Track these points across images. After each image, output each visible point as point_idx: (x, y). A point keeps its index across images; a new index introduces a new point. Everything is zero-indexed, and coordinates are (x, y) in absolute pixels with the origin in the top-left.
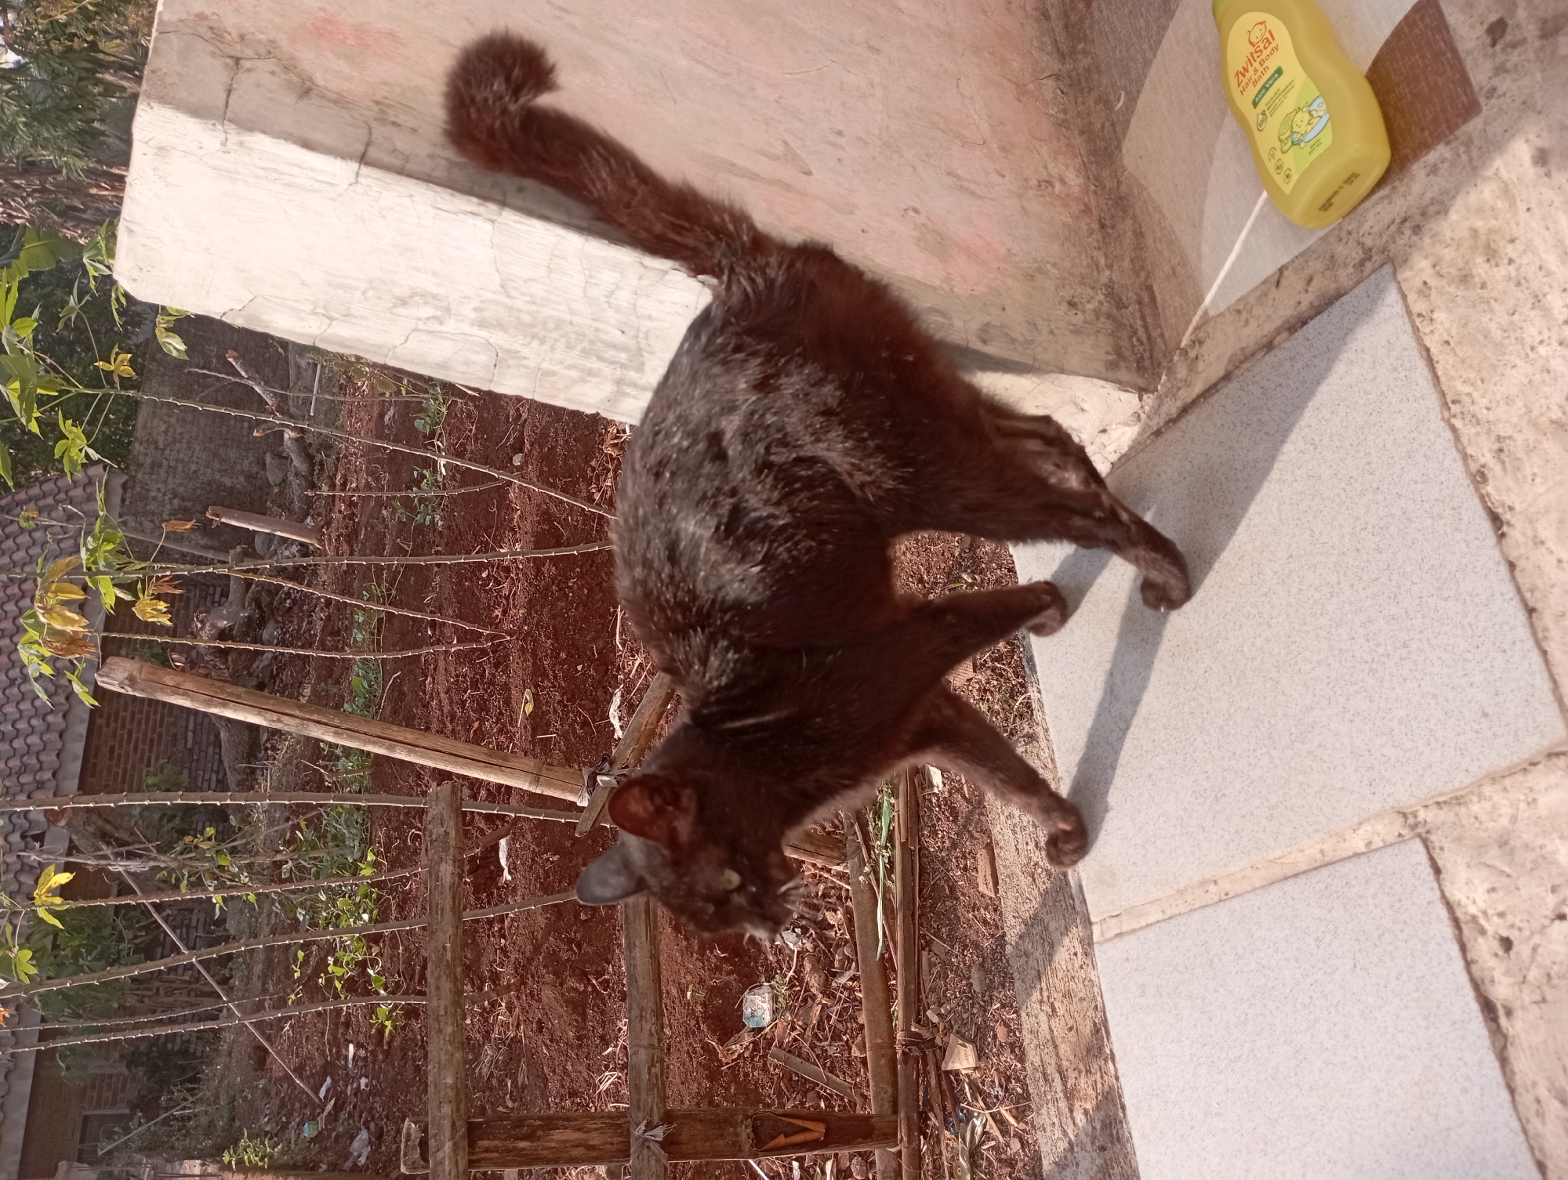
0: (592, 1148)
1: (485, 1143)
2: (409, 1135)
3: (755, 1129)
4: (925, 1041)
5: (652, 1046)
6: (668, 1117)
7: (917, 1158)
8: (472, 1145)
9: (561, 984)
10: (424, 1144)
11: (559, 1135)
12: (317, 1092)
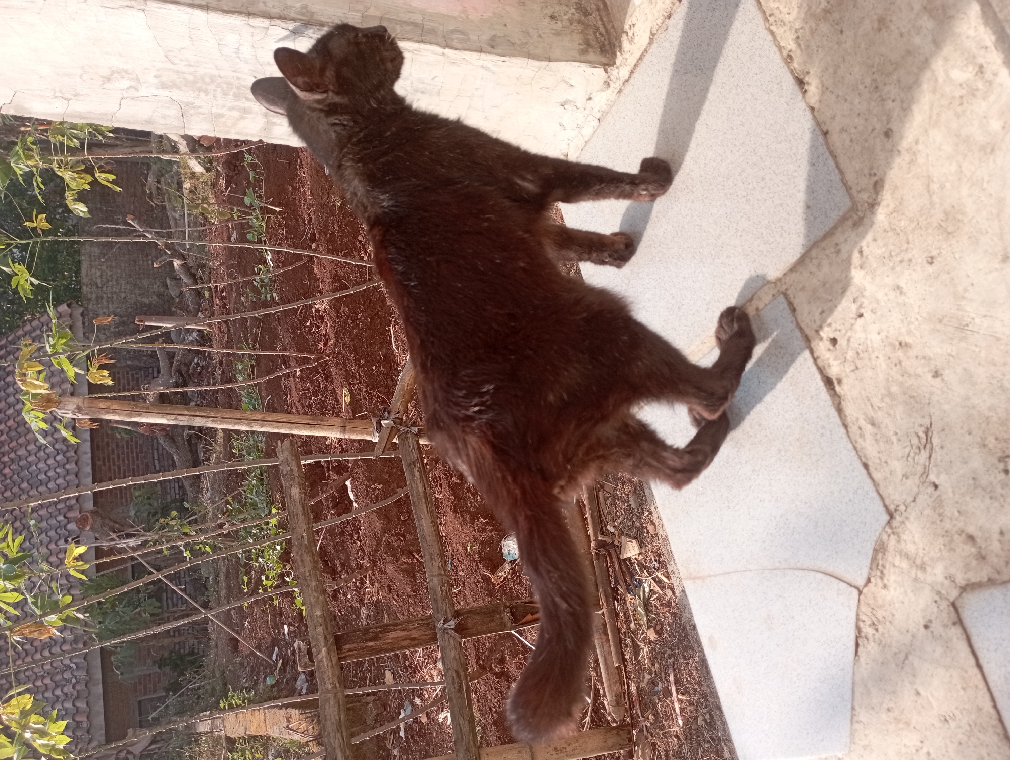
0: (415, 639)
1: (348, 646)
2: (300, 648)
3: (512, 613)
4: (608, 544)
5: (441, 575)
6: (457, 614)
7: (614, 614)
8: (339, 648)
9: (397, 561)
10: (309, 652)
11: (392, 635)
12: (270, 657)
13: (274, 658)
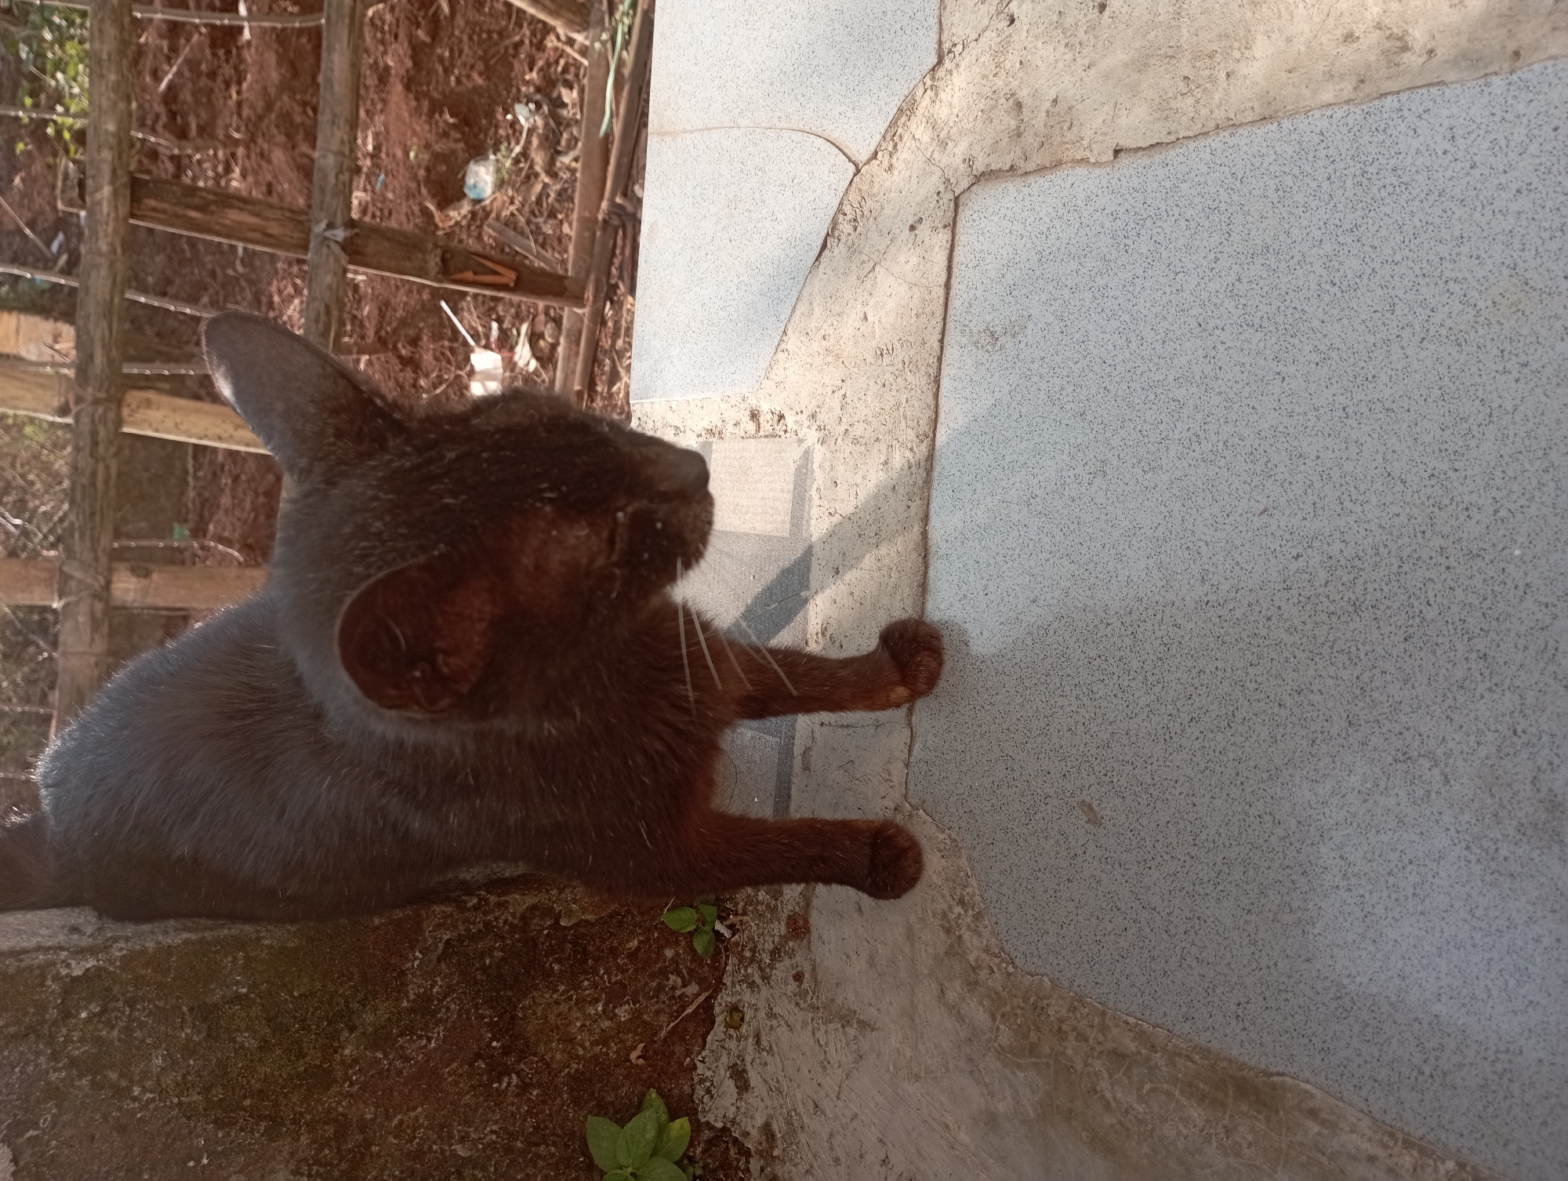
0: (271, 236)
2: (66, 176)
3: (443, 260)
5: (342, 154)
6: (351, 224)
8: (135, 199)
9: (294, 147)
10: (81, 185)
11: (234, 216)
12: (48, 244)
13: (55, 247)
